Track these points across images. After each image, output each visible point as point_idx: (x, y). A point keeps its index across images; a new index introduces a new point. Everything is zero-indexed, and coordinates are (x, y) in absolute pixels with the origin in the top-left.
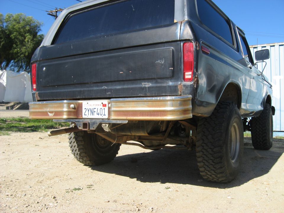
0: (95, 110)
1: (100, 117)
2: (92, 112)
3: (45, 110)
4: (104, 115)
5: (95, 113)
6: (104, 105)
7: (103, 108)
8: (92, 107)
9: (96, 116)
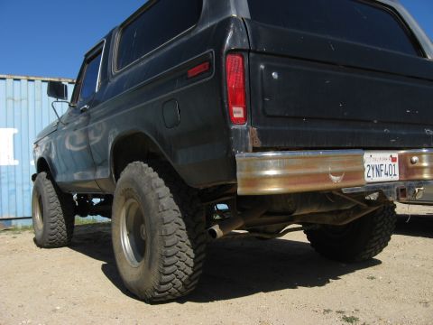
0: (383, 168)
1: (389, 178)
2: (379, 172)
3: (321, 170)
4: (395, 175)
5: (383, 173)
6: (394, 160)
7: (393, 164)
8: (378, 163)
9: (384, 178)
